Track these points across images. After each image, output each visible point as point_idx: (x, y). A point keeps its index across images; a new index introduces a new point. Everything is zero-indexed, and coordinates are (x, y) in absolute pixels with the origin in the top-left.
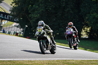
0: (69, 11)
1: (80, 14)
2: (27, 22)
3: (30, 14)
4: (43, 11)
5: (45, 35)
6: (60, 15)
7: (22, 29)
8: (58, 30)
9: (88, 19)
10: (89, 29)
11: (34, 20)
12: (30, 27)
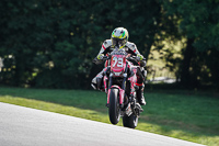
10: (178, 47)
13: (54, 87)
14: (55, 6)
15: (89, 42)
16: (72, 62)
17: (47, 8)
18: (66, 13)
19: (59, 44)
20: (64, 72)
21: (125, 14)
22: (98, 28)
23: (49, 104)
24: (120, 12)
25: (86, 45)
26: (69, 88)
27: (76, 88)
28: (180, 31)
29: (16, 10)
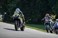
0: (39, 2)
1: (48, 4)
2: (6, 10)
3: (8, 3)
4: (18, 2)
5: (19, 18)
6: (32, 5)
7: (1, 16)
8: (31, 17)
9: (54, 9)
10: (54, 17)
11: (11, 9)
12: (8, 14)
13: (31, 24)
14: (31, 9)
15: (37, 15)
16: (34, 19)
17: (30, 9)
18: (33, 10)
19: (32, 16)
20: (33, 21)
21: (44, 10)
22: (39, 13)
23: (30, 27)
24: (43, 10)
25: (37, 16)
26: (34, 24)
27: (35, 24)
28: (55, 13)
29: (24, 10)
